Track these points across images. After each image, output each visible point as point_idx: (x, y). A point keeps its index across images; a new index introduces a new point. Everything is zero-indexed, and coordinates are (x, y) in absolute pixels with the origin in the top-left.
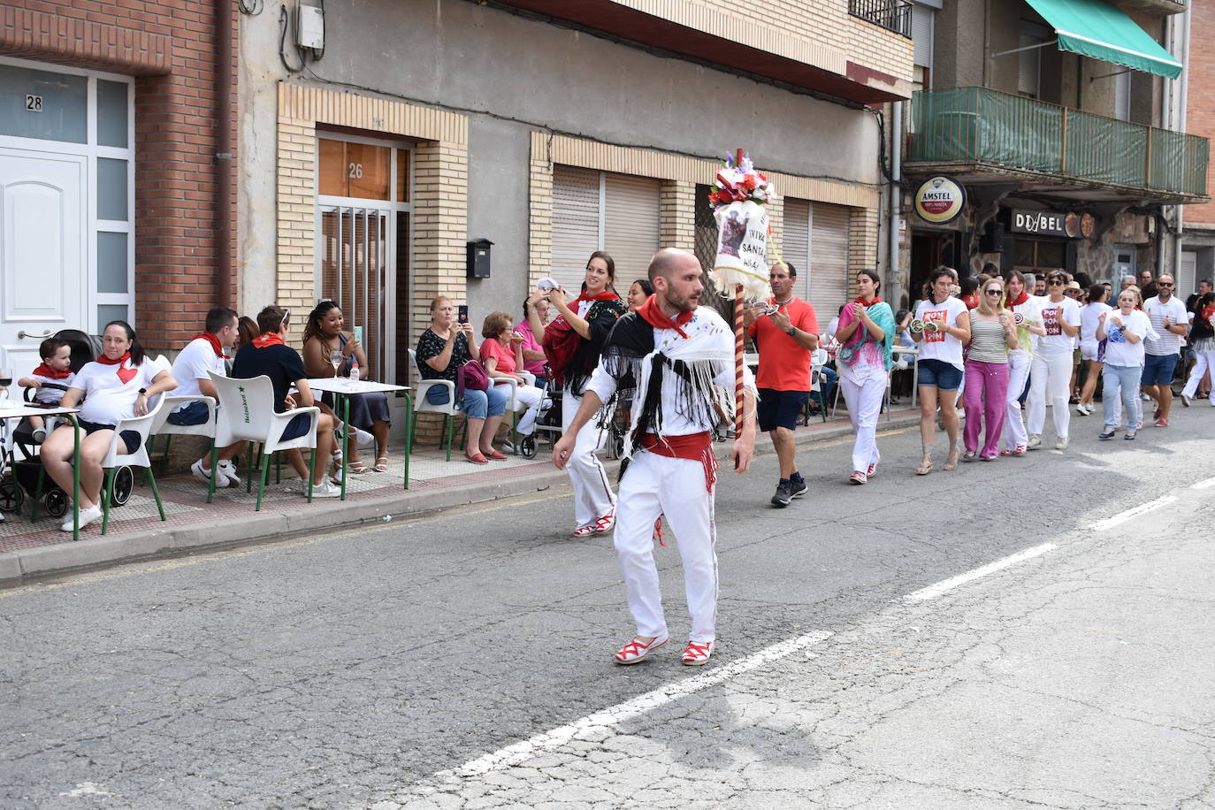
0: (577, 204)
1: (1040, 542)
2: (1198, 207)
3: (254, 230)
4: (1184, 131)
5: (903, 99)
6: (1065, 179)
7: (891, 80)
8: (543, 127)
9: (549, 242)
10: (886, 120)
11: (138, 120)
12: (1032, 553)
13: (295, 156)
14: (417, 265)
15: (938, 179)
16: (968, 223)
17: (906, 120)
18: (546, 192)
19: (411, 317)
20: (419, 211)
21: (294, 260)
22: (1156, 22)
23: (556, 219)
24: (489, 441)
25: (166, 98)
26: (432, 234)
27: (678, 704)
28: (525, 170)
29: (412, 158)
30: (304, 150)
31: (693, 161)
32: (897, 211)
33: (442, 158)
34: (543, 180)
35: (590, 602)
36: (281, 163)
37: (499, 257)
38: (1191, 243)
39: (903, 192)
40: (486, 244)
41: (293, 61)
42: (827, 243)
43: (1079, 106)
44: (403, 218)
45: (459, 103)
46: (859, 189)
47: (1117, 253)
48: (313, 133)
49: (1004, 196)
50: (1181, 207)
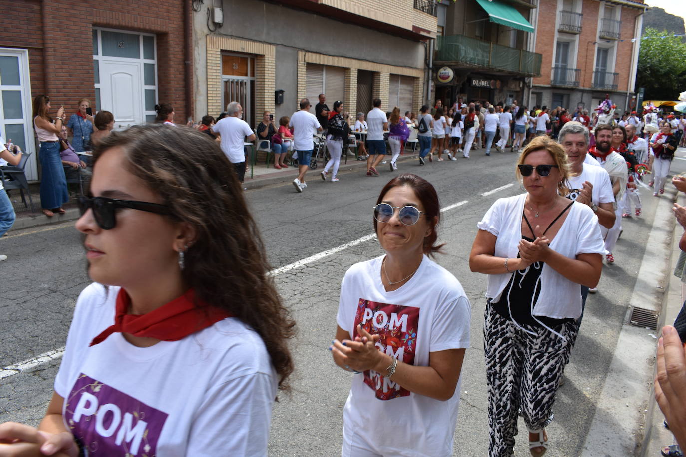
0: (315, 77)
1: (463, 200)
2: (538, 79)
3: (199, 88)
4: (534, 52)
5: (434, 39)
6: (490, 68)
7: (429, 32)
8: (302, 50)
9: (305, 91)
10: (428, 46)
11: (158, 50)
12: (459, 204)
13: (213, 62)
14: (258, 99)
15: (445, 68)
16: (456, 83)
17: (434, 46)
18: (303, 73)
19: (256, 117)
20: (258, 80)
21: (214, 98)
22: (525, 11)
23: (307, 82)
24: (282, 161)
25: (167, 42)
26: (263, 89)
27: (329, 257)
28: (296, 65)
29: (256, 61)
30: (216, 60)
31: (357, 61)
32: (431, 78)
33: (266, 61)
34: (302, 69)
35: (307, 221)
36: (208, 64)
37: (286, 96)
38: (535, 91)
39: (433, 72)
40: (282, 92)
41: (212, 28)
42: (406, 90)
43: (497, 42)
44: (252, 83)
45: (272, 41)
46: (417, 71)
47: (509, 94)
48: (219, 53)
49: (469, 73)
50: (532, 79)
